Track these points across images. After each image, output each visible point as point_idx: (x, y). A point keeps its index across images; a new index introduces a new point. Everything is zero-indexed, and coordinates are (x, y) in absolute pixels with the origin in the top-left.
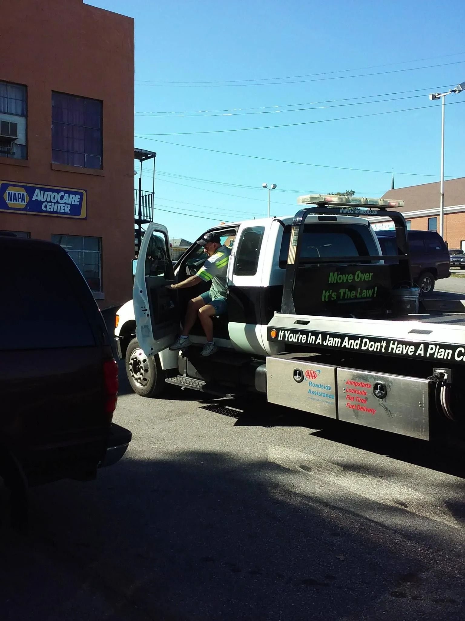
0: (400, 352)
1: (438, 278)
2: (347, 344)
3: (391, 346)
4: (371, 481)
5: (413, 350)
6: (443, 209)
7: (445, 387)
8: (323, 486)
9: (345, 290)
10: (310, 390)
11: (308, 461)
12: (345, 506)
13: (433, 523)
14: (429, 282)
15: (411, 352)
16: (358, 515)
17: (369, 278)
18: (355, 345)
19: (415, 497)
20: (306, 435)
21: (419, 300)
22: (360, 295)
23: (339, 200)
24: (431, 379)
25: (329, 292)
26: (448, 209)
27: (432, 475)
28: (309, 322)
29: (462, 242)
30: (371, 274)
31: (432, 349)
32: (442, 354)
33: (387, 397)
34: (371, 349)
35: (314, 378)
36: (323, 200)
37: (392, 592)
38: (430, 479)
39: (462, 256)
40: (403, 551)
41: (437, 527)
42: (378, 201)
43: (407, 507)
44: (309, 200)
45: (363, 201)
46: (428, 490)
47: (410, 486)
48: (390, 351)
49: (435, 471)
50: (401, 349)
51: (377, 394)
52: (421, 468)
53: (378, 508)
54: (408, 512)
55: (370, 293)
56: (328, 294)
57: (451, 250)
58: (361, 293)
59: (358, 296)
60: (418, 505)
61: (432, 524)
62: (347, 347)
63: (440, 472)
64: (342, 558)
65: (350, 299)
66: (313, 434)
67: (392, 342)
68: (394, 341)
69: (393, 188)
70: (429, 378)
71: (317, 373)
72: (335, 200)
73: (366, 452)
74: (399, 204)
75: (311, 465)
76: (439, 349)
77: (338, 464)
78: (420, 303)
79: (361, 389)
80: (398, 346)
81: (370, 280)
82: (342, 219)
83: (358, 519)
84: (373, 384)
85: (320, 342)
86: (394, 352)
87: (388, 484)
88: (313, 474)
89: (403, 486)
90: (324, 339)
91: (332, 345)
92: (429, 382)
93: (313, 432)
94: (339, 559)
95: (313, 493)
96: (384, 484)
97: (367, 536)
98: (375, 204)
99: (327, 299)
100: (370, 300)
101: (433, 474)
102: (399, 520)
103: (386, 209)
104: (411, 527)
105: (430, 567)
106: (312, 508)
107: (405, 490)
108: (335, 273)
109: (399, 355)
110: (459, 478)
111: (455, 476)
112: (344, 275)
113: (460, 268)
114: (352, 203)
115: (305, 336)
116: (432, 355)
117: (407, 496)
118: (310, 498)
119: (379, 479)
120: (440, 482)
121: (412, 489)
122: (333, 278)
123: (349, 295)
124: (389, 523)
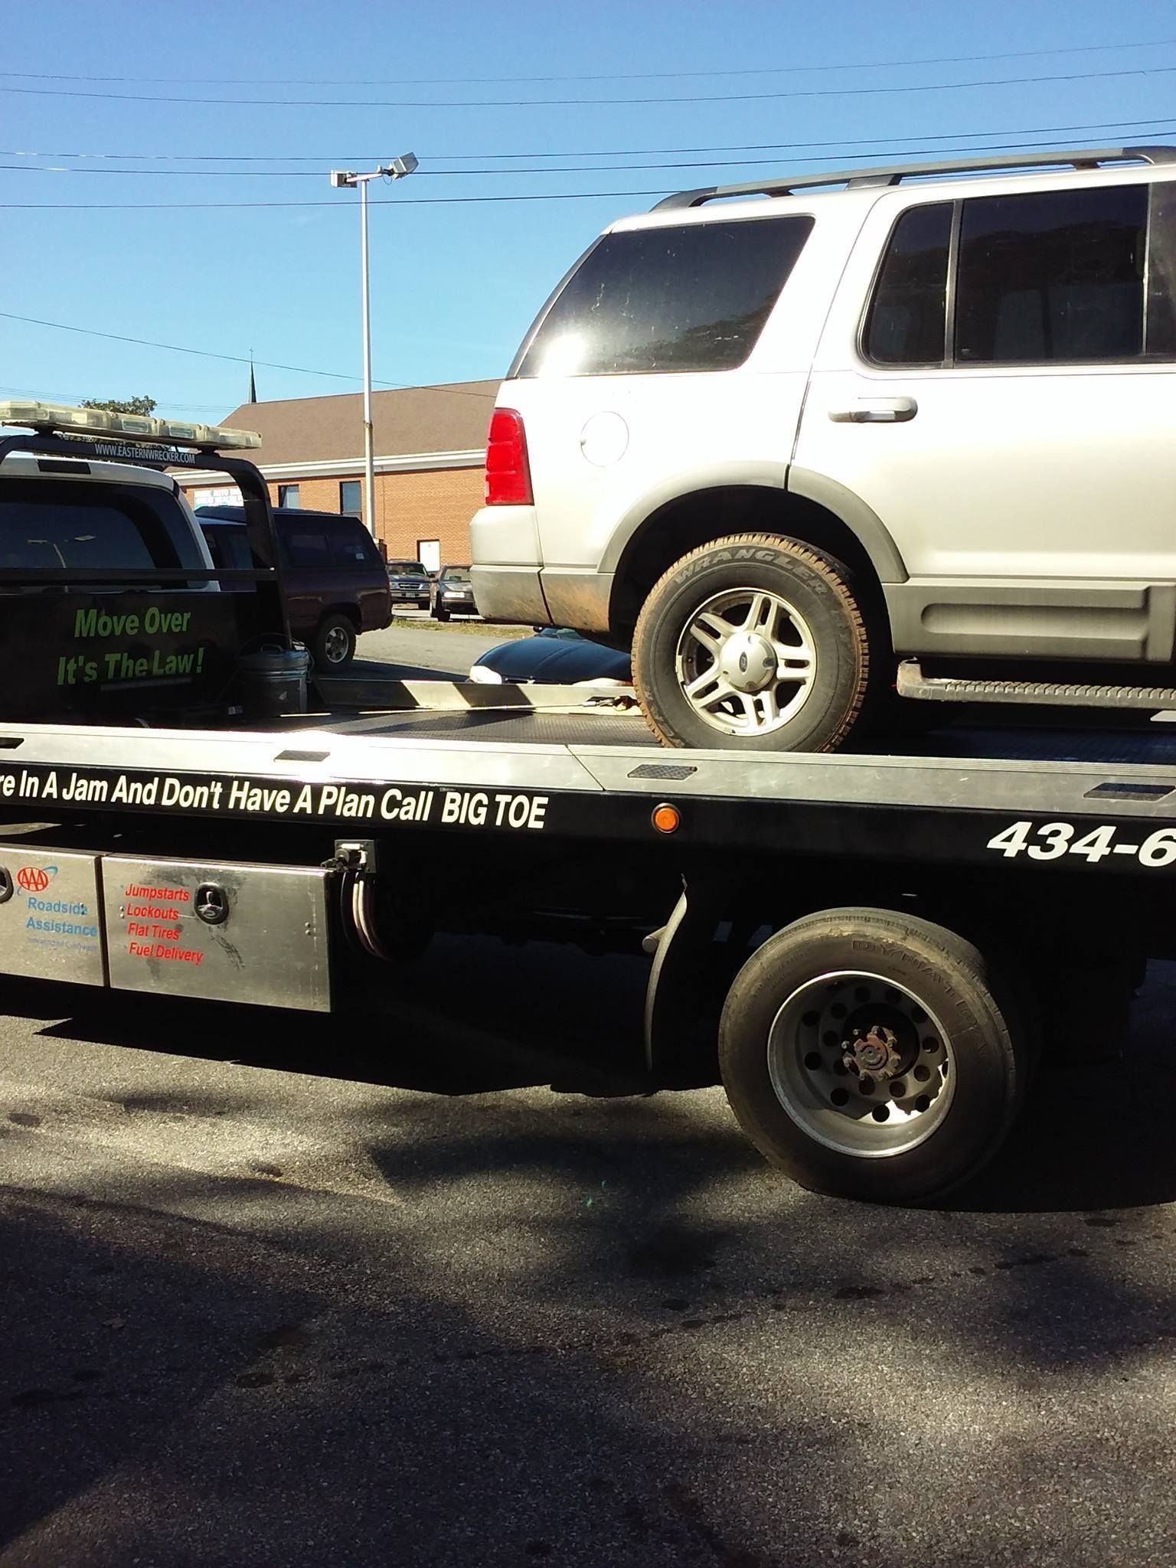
0: (257, 807)
1: (362, 628)
2: (123, 795)
3: (235, 793)
4: (195, 1126)
5: (287, 800)
6: (372, 460)
7: (362, 883)
8: (69, 1159)
9: (119, 655)
10: (31, 918)
11: (32, 1100)
12: (128, 1197)
13: (339, 1201)
14: (342, 638)
15: (282, 805)
16: (162, 1213)
17: (182, 625)
18: (144, 795)
19: (300, 1149)
20: (27, 1037)
21: (307, 679)
22: (159, 667)
23: (91, 421)
24: (329, 866)
25: (76, 662)
26: (383, 461)
27: (340, 1092)
28: (21, 741)
29: (421, 544)
30: (187, 616)
31: (330, 795)
32: (353, 808)
33: (230, 921)
34: (184, 804)
35: (40, 887)
36: (47, 418)
37: (240, 1379)
38: (335, 1103)
39: (420, 578)
40: (268, 1277)
41: (349, 1209)
42: (195, 431)
43: (279, 1175)
44: (7, 416)
45: (156, 427)
46: (332, 1127)
47: (289, 1124)
48: (231, 806)
49: (347, 1082)
50: (258, 799)
51: (205, 913)
52: (315, 1080)
53: (212, 1189)
54: (281, 1186)
55: (185, 663)
56: (75, 667)
57: (396, 562)
58: (163, 663)
59: (156, 670)
60: (305, 1166)
61: (338, 1205)
62: (125, 801)
63: (359, 1083)
64: (117, 1322)
65: (135, 678)
66: (45, 1032)
67: (236, 784)
68: (242, 781)
69: (254, 400)
70: (324, 866)
71: (50, 874)
72: (81, 419)
73: (183, 1059)
74: (248, 440)
75: (38, 1111)
76: (346, 796)
77: (111, 1099)
78: (310, 687)
79: (166, 904)
80: (252, 794)
81: (184, 629)
82: (104, 470)
83: (160, 1222)
84: (194, 891)
85: (54, 791)
86: (242, 807)
87: (235, 1130)
88: (44, 1131)
89: (273, 1129)
90: (63, 782)
91: (84, 799)
92: (327, 875)
93: (47, 1027)
94: (111, 1326)
95: (43, 1179)
96: (227, 1131)
97: (181, 1259)
98: (186, 436)
99: (71, 680)
100: (188, 680)
101: (343, 1090)
102: (262, 1208)
103: (216, 452)
104: (288, 1219)
105: (329, 1302)
106: (41, 1215)
107: (276, 1138)
108: (91, 611)
109: (254, 813)
110: (401, 1091)
111: (393, 1086)
112: (115, 618)
113: (416, 606)
114: (125, 430)
115: (11, 778)
116: (330, 809)
117: (281, 1150)
118: (37, 1193)
119: (214, 1120)
120: (360, 1105)
121: (293, 1132)
122: (87, 623)
123: (131, 667)
124: (237, 1220)
